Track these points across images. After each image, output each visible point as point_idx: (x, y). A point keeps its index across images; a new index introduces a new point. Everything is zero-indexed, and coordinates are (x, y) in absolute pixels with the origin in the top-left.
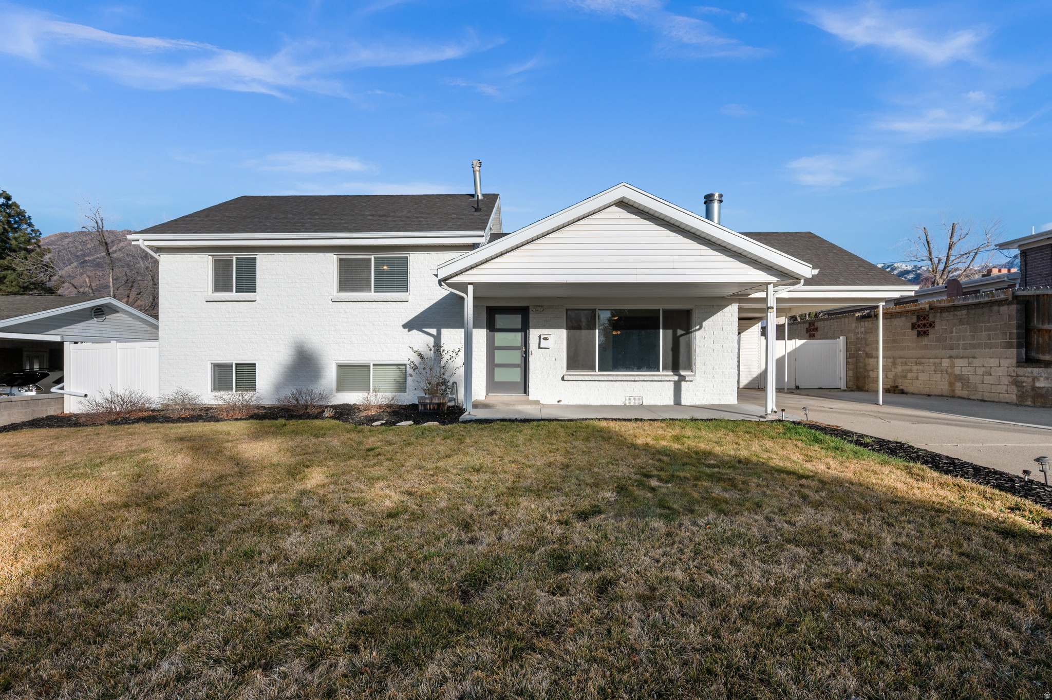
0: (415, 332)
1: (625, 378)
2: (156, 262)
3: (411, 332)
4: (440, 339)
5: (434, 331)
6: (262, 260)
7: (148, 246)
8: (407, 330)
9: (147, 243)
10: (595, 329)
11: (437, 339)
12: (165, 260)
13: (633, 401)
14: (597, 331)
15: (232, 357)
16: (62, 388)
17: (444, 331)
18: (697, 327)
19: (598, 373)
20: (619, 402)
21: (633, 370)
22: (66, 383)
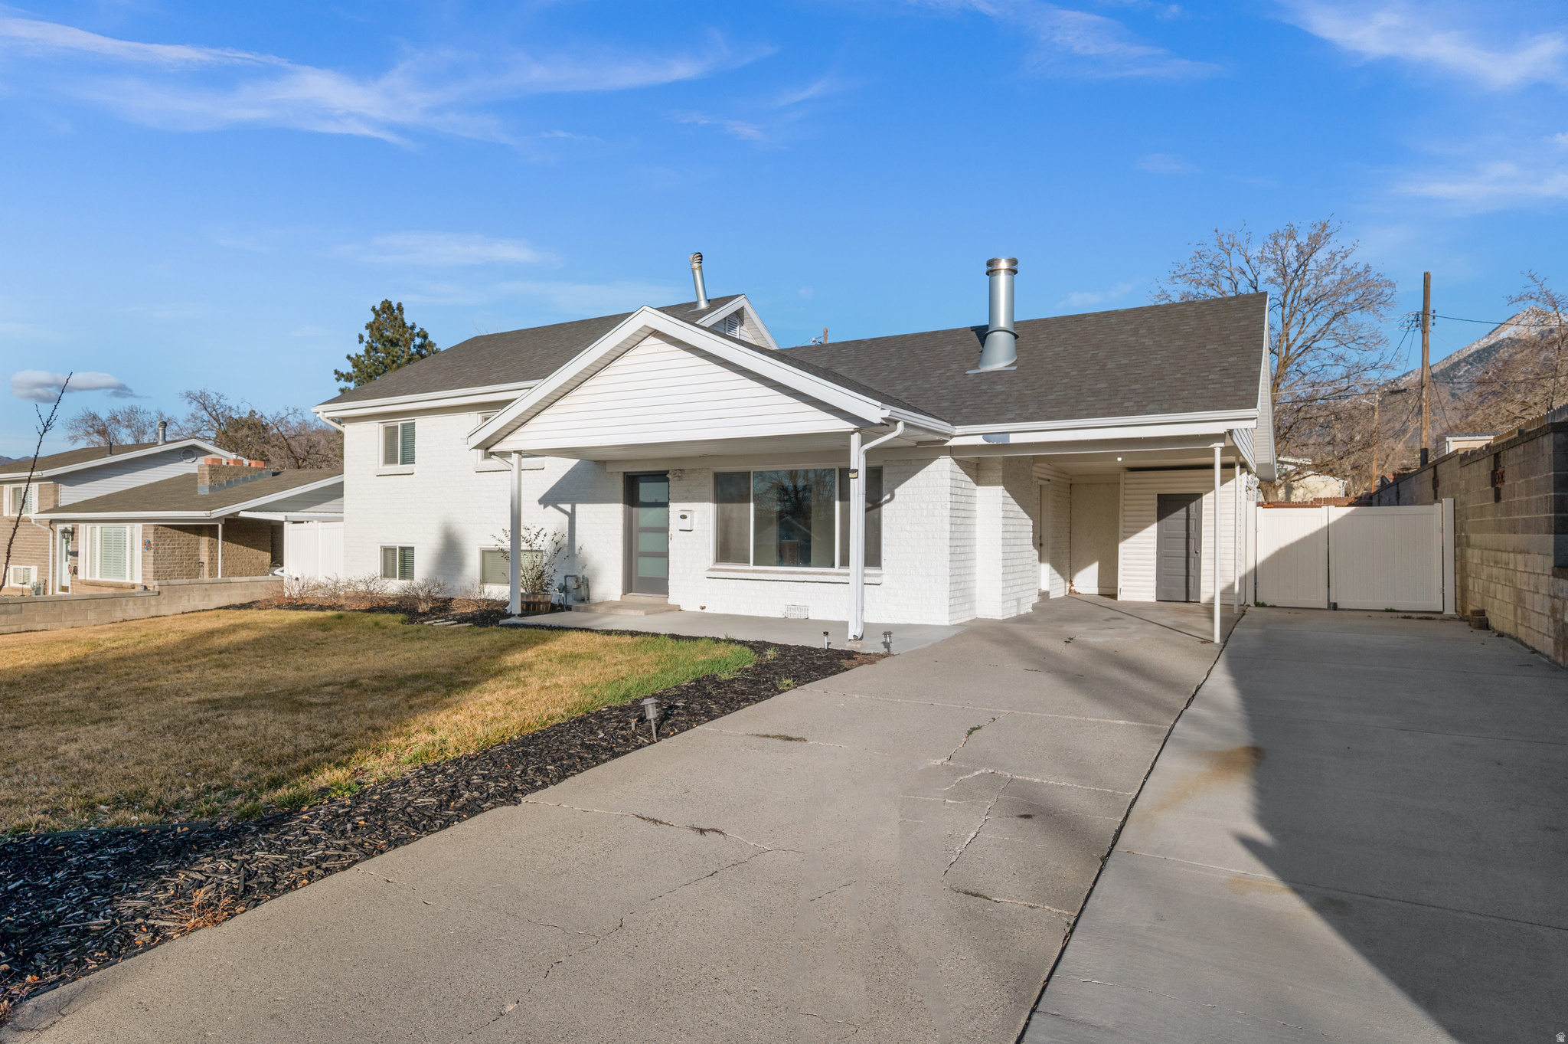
0: (550, 508)
1: (780, 577)
2: (340, 434)
3: (546, 509)
4: (575, 518)
5: (567, 507)
6: (421, 424)
7: (328, 418)
8: (542, 506)
9: (327, 415)
10: (750, 502)
11: (572, 517)
12: (348, 430)
13: (797, 612)
14: (752, 505)
15: (398, 541)
16: (282, 571)
17: (579, 507)
18: (888, 497)
19: (751, 567)
20: (777, 613)
21: (798, 565)
22: (285, 568)
